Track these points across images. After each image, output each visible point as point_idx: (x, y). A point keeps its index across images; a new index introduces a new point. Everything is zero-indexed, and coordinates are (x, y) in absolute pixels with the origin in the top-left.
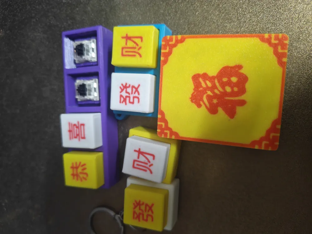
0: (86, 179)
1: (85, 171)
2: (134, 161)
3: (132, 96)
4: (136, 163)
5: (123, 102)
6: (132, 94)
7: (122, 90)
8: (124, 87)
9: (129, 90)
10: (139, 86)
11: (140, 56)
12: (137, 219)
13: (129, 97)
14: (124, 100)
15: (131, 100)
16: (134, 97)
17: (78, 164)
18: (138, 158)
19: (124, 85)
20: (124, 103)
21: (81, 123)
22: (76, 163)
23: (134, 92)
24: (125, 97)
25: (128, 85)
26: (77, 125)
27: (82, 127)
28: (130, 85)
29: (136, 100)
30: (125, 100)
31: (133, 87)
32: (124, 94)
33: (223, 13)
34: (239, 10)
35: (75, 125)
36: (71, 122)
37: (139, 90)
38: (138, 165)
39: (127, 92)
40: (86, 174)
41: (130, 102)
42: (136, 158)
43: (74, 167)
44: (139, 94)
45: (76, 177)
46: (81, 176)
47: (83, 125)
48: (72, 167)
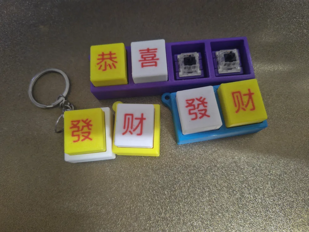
0: (100, 69)
1: (108, 68)
2: (132, 115)
3: (196, 111)
4: (130, 117)
5: (187, 103)
6: (199, 111)
7: (199, 100)
8: (203, 101)
9: (201, 107)
10: (209, 116)
11: (237, 112)
12: (72, 126)
13: (194, 109)
14: (190, 103)
15: (192, 112)
16: (196, 114)
17: (115, 60)
18: (136, 119)
19: (205, 101)
20: (187, 105)
21: (158, 61)
22: (115, 58)
23: (201, 112)
24: (193, 104)
25: (205, 105)
26: (155, 58)
27: (154, 64)
28: (206, 107)
29: (194, 116)
30: (190, 105)
31: (206, 110)
32: (196, 103)
33: (279, 179)
34: (284, 194)
35: (155, 55)
36: (157, 51)
37: (205, 117)
38: (129, 119)
39: (199, 105)
40: (105, 70)
41: (190, 110)
42: (135, 116)
43: (111, 56)
44: (200, 118)
45: (101, 57)
46: (103, 63)
47: (156, 65)
48: (110, 54)
